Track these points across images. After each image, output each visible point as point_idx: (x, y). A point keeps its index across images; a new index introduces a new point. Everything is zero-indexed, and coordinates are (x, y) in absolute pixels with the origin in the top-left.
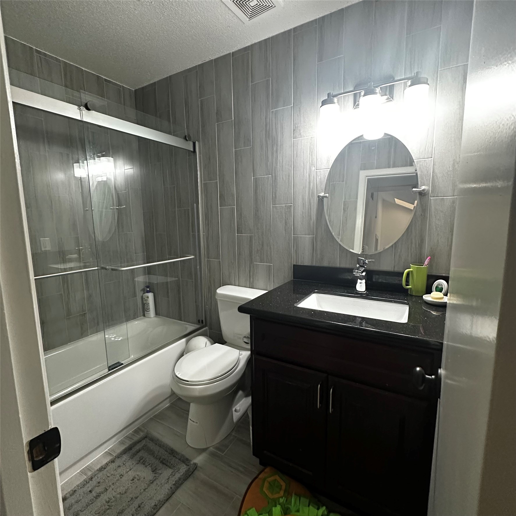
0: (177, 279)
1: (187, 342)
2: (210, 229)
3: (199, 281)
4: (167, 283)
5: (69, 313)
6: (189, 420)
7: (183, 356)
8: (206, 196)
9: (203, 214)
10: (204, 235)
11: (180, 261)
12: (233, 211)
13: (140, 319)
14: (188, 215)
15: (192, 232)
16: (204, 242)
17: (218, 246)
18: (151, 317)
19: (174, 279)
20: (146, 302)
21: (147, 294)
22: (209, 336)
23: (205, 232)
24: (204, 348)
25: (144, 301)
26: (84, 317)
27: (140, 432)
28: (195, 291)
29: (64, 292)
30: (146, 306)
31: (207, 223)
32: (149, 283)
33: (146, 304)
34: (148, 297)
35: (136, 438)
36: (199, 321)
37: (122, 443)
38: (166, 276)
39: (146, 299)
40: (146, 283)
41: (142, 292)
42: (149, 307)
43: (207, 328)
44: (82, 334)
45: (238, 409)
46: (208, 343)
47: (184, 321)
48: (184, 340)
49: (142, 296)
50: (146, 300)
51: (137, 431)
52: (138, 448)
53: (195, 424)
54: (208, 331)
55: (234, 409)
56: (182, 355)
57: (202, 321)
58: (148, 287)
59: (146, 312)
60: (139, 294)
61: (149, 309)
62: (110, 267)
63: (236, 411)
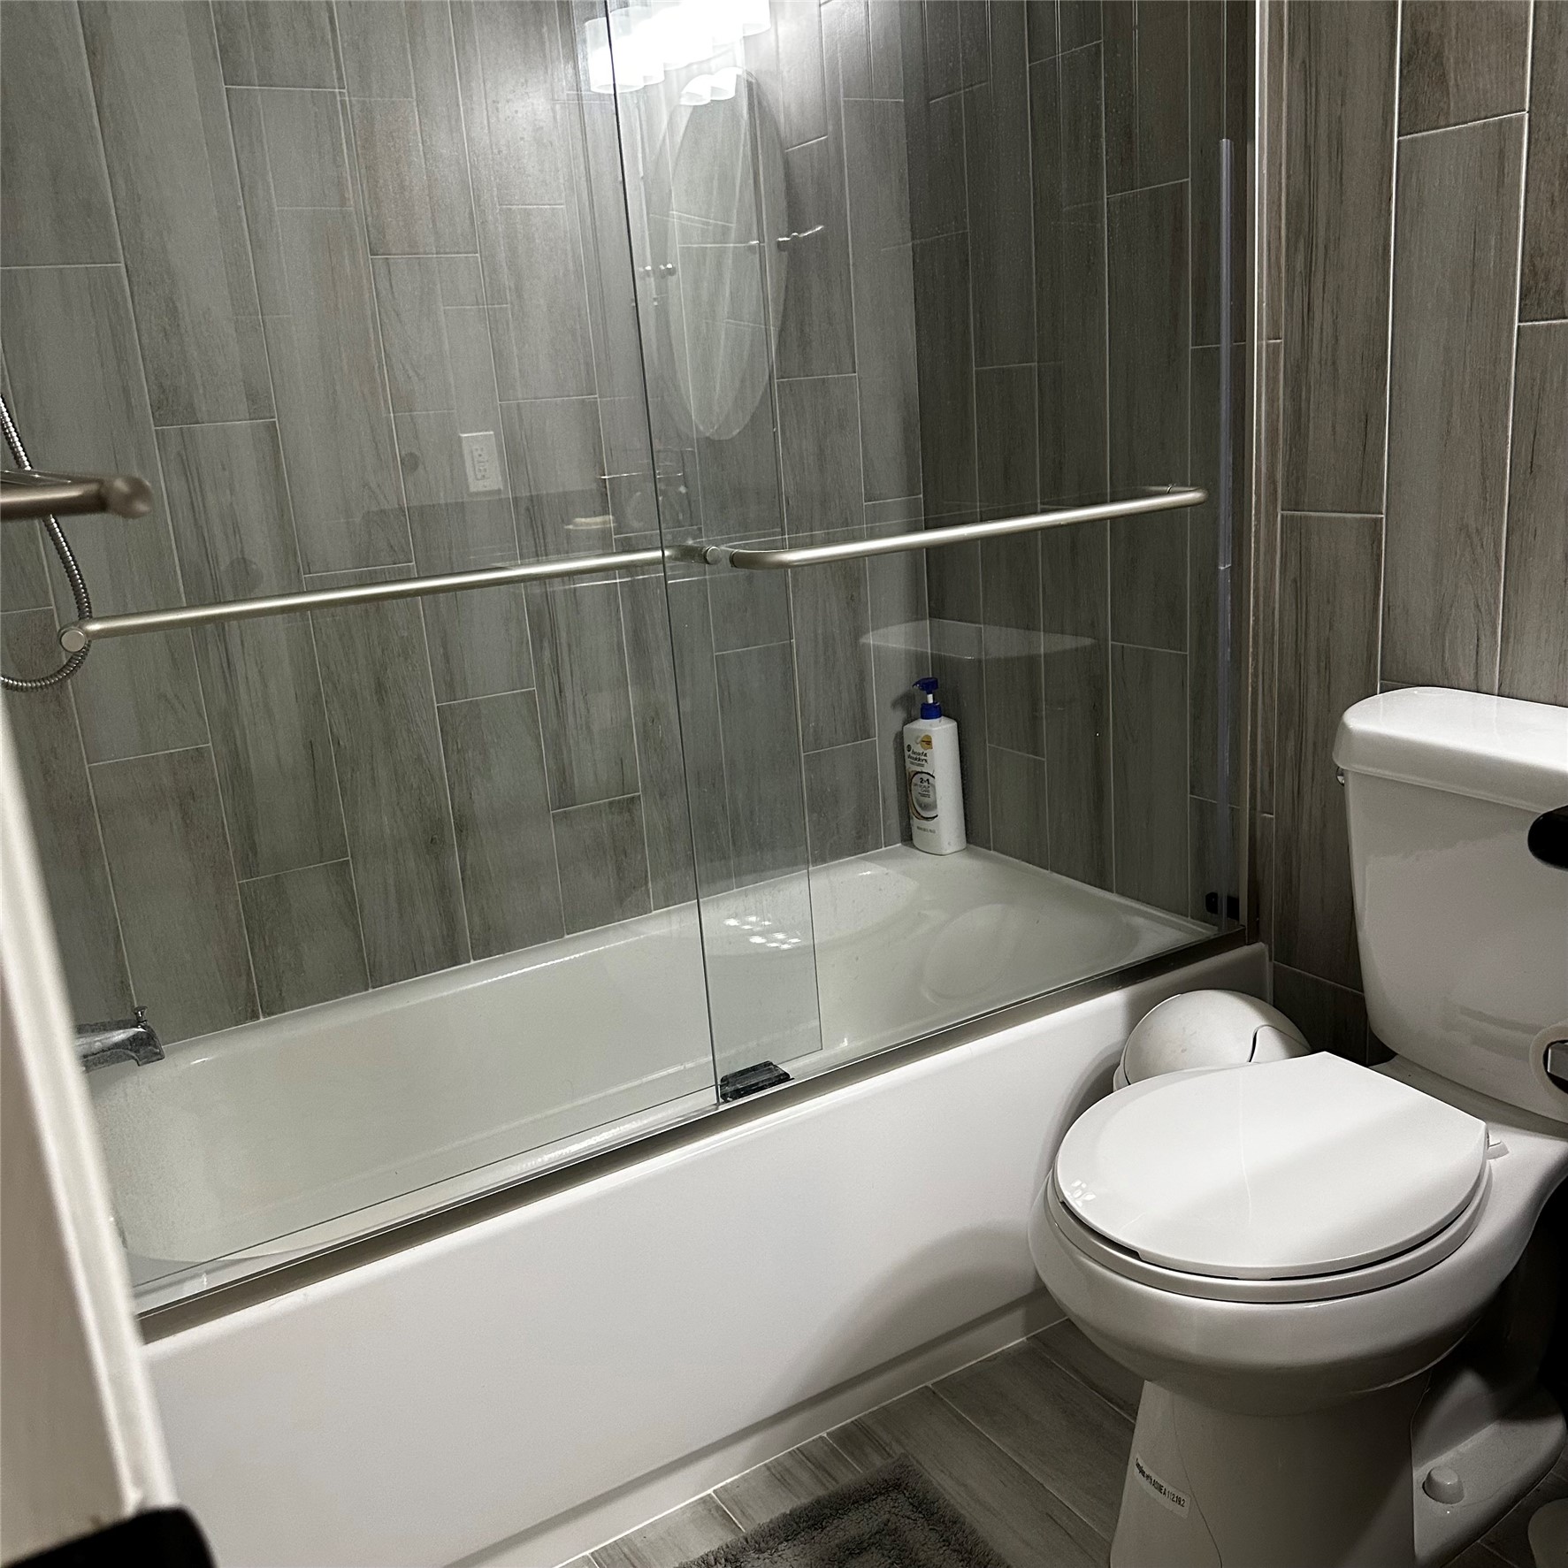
0: (1087, 641)
1: (1137, 1013)
2: (1317, 302)
3: (1225, 654)
4: (1032, 661)
5: (564, 794)
6: (1132, 1471)
7: (1109, 1090)
8: (1307, 76)
9: (1274, 204)
10: (1273, 352)
11: (1114, 519)
12: (1501, 154)
13: (889, 855)
14: (1179, 228)
15: (1200, 336)
16: (1272, 401)
17: (1367, 421)
18: (944, 853)
19: (1068, 642)
20: (919, 769)
21: (923, 725)
22: (1269, 994)
23: (1282, 334)
24: (1241, 1066)
25: (908, 760)
26: (627, 815)
27: (868, 1450)
28: (1196, 718)
29: (541, 686)
30: (916, 791)
31: (1300, 265)
32: (938, 661)
33: (916, 780)
34: (928, 742)
35: (850, 1475)
36: (1211, 902)
37: (779, 1476)
38: (1030, 626)
39: (918, 749)
40: (918, 659)
41: (900, 715)
42: (931, 793)
43: (1259, 947)
44: (621, 901)
45: (1447, 1480)
46: (1270, 1041)
47: (1122, 894)
48: (1116, 999)
49: (900, 737)
50: (920, 759)
51: (853, 1439)
52: (853, 1532)
53: (1164, 1501)
54: (1268, 967)
55: (1419, 1474)
56: (1100, 1086)
57: (1233, 903)
58: (928, 685)
59: (916, 822)
60: (886, 720)
61: (933, 806)
62: (723, 548)
63: (1429, 1486)
